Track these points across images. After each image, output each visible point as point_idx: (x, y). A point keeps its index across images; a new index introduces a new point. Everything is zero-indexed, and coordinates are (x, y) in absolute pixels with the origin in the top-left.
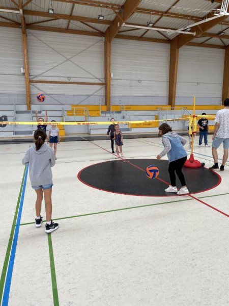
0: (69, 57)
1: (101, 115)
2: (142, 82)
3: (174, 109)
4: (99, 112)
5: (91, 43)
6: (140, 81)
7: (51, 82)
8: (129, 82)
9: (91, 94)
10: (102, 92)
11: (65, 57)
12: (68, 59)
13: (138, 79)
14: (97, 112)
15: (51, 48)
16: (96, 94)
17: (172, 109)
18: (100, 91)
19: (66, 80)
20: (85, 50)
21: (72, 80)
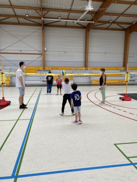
0: (20, 39)
1: (38, 72)
2: (67, 53)
3: (87, 69)
4: (36, 70)
5: (34, 30)
6: (65, 52)
7: (10, 53)
8: (58, 52)
9: (34, 60)
10: (41, 59)
11: (18, 39)
12: (20, 40)
13: (64, 51)
14: (35, 70)
15: (10, 34)
16: (37, 60)
17: (86, 69)
18: (40, 58)
19: (19, 52)
20: (30, 35)
21: (23, 52)
